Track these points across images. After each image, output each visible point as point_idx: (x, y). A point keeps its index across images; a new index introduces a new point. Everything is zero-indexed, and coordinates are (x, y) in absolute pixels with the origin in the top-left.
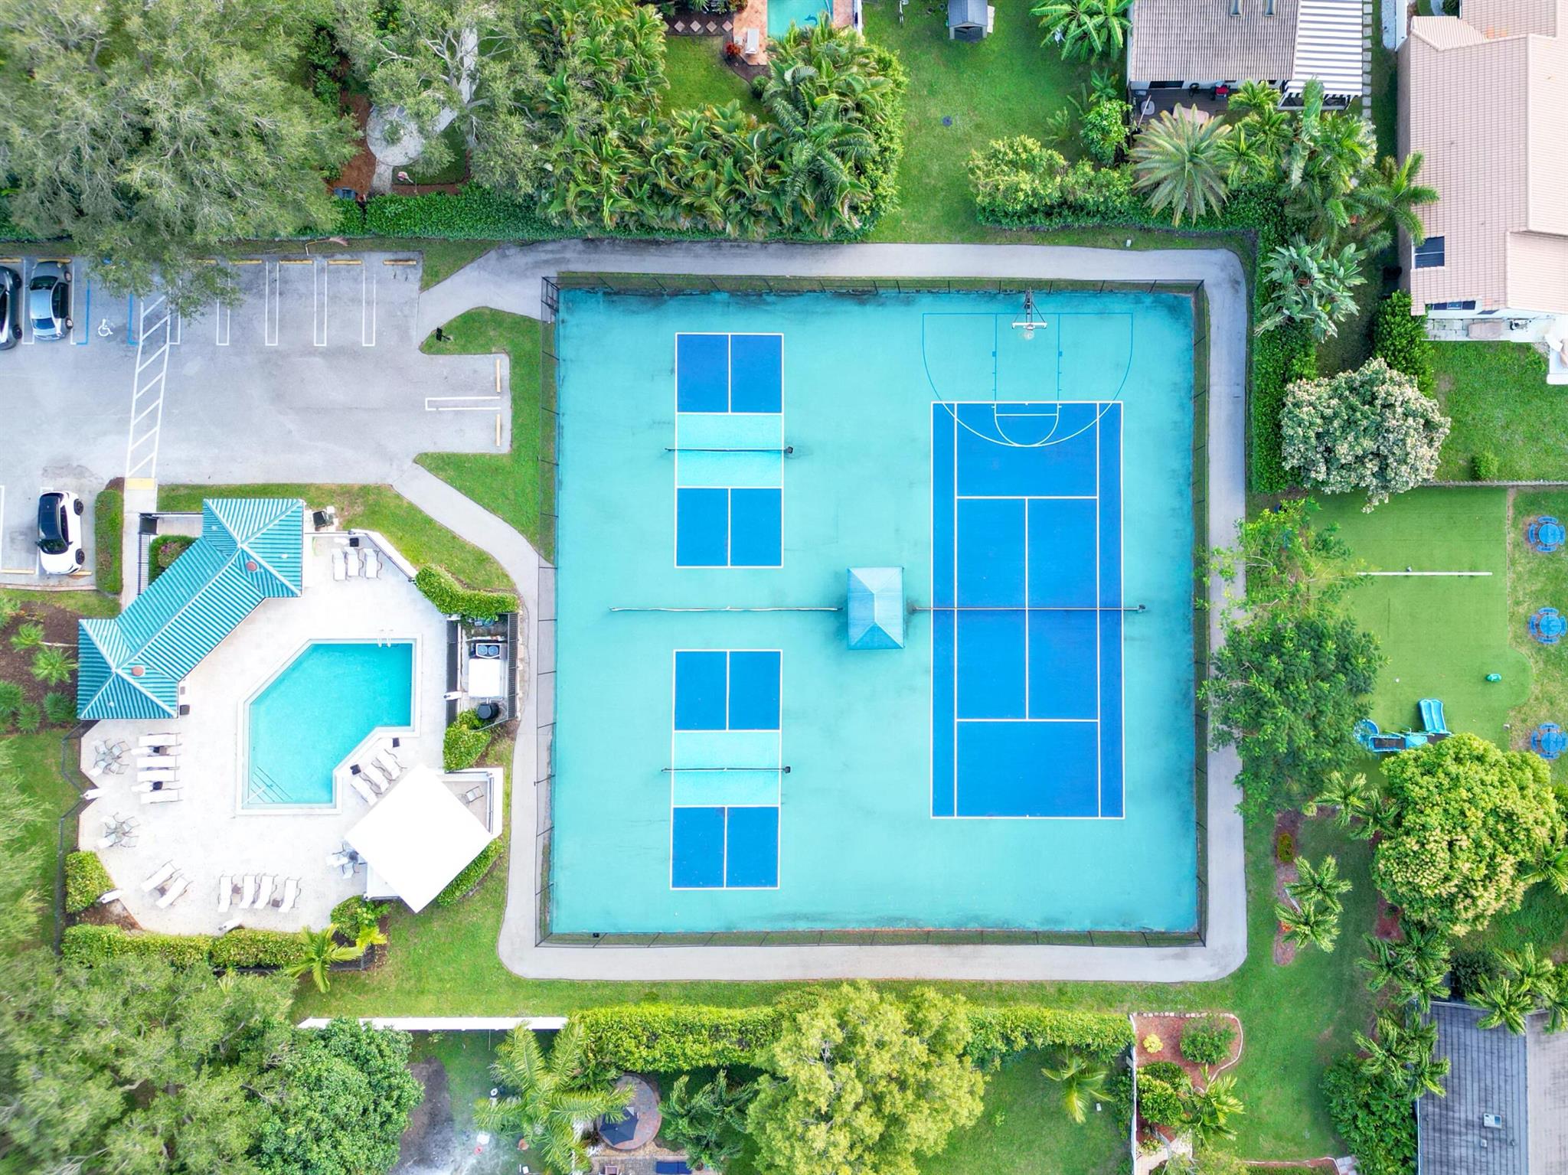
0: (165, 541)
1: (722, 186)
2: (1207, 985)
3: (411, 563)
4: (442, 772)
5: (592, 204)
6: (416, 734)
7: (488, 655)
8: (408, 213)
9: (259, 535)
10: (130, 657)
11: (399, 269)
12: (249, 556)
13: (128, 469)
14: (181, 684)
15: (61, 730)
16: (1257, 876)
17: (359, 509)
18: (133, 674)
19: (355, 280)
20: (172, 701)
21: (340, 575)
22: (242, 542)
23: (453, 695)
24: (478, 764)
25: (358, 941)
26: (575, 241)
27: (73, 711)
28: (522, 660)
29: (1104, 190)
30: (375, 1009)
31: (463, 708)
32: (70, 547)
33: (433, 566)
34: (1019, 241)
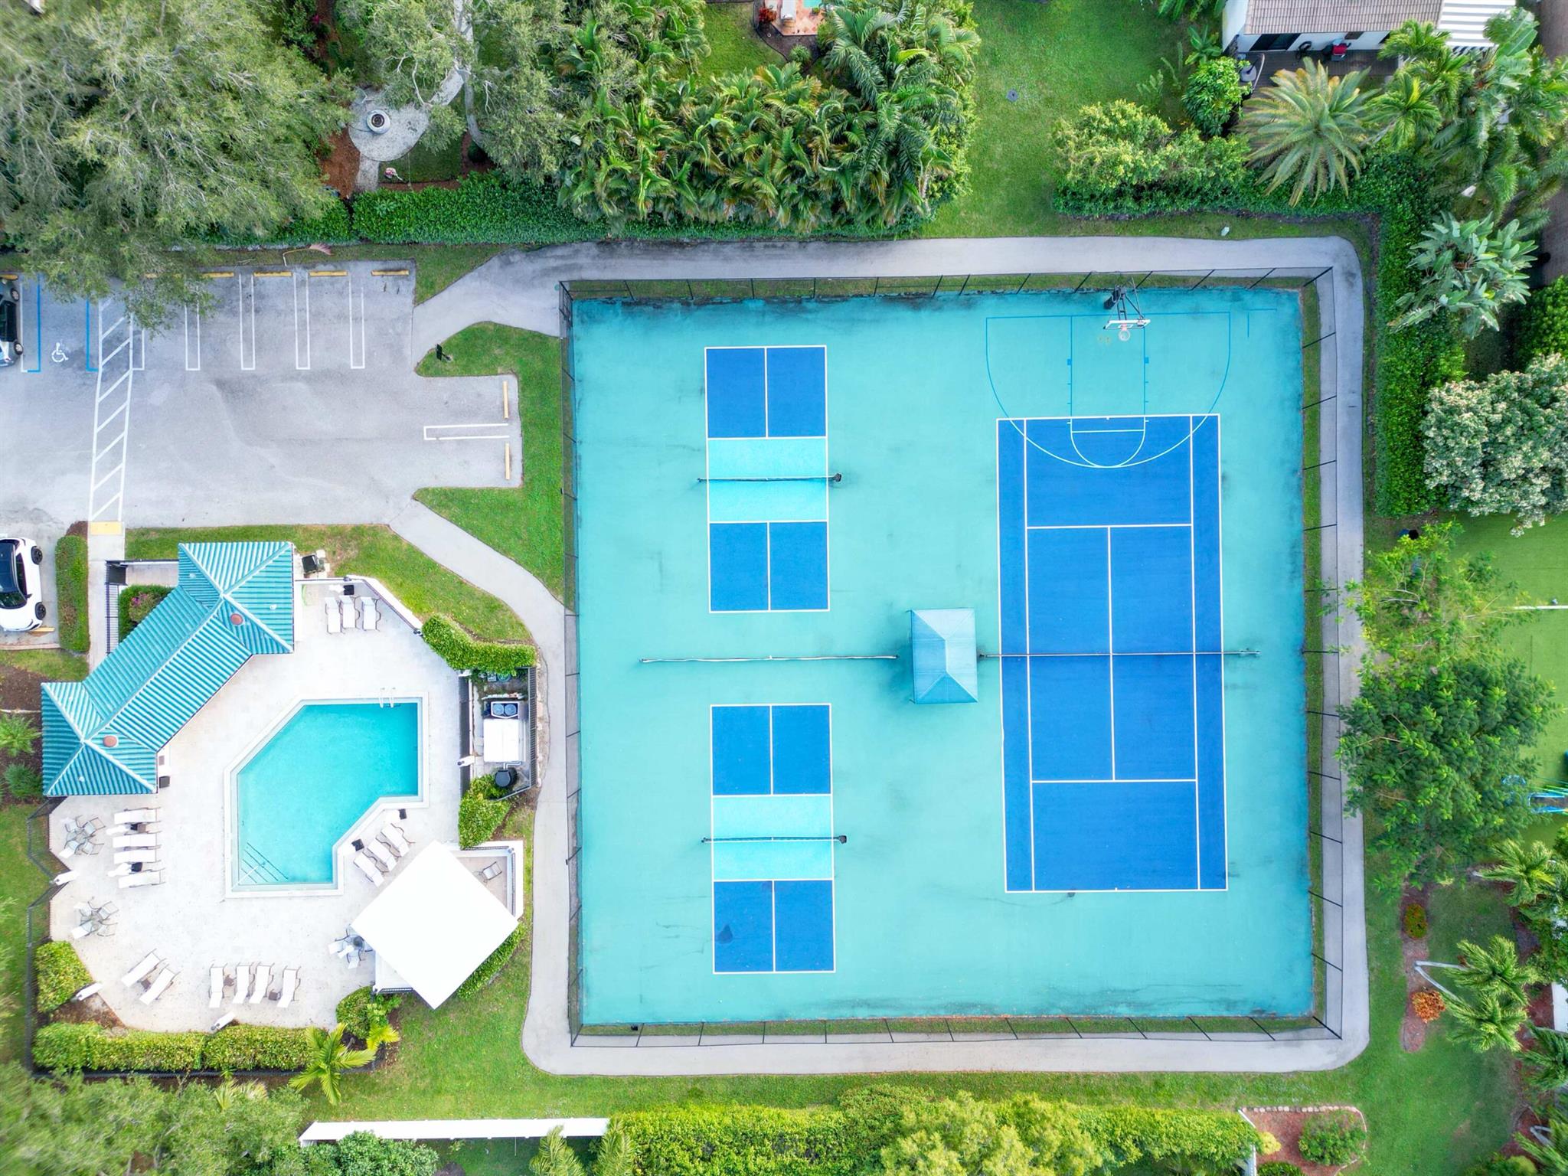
0: (136, 592)
1: (779, 163)
2: (1324, 1074)
3: (414, 613)
4: (457, 847)
5: (624, 187)
6: (425, 804)
7: (505, 714)
8: (402, 211)
9: (243, 583)
10: (101, 726)
11: (389, 280)
12: (233, 608)
13: (91, 512)
14: (159, 754)
15: (26, 806)
16: (1379, 950)
17: (352, 553)
18: (104, 745)
19: (341, 294)
20: (150, 773)
21: (335, 627)
22: (225, 592)
23: (468, 761)
24: (495, 838)
25: (369, 1041)
26: (588, 244)
27: (38, 785)
28: (541, 719)
29: (1216, 162)
30: (387, 1111)
31: (476, 774)
32: (29, 600)
33: (441, 615)
34: (1096, 232)
